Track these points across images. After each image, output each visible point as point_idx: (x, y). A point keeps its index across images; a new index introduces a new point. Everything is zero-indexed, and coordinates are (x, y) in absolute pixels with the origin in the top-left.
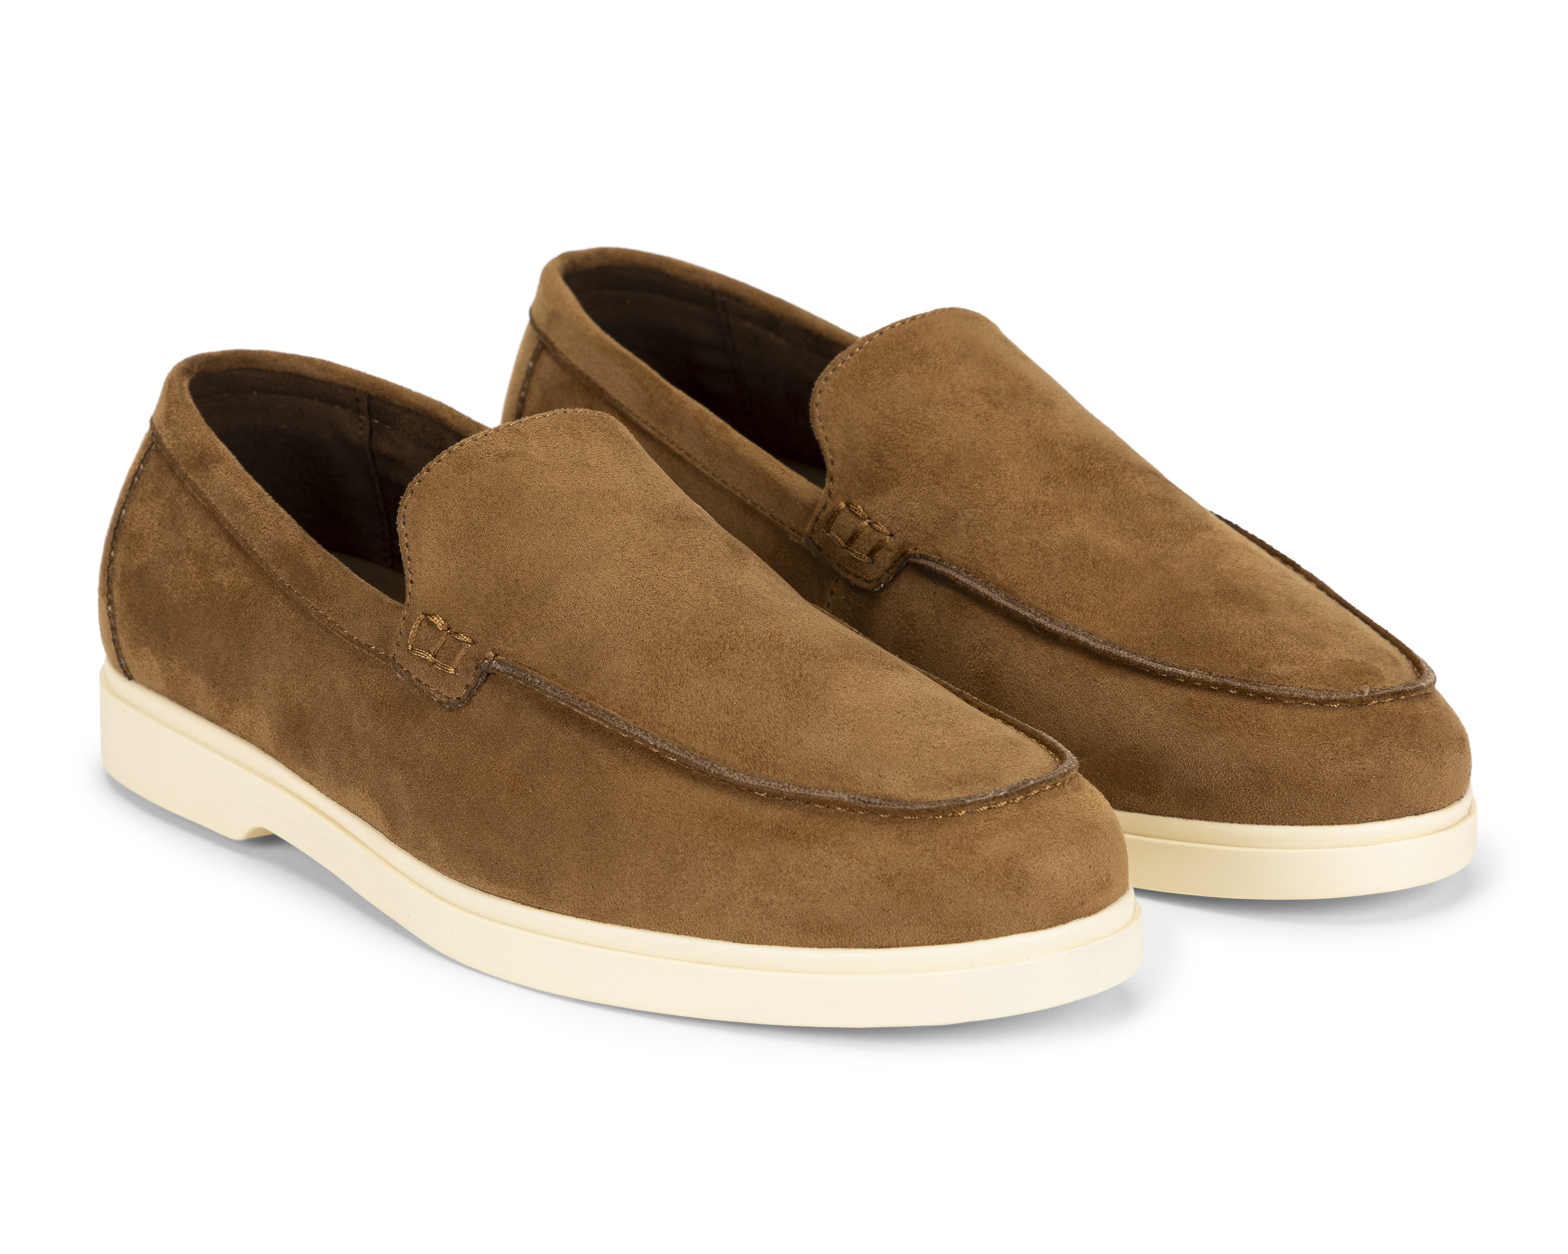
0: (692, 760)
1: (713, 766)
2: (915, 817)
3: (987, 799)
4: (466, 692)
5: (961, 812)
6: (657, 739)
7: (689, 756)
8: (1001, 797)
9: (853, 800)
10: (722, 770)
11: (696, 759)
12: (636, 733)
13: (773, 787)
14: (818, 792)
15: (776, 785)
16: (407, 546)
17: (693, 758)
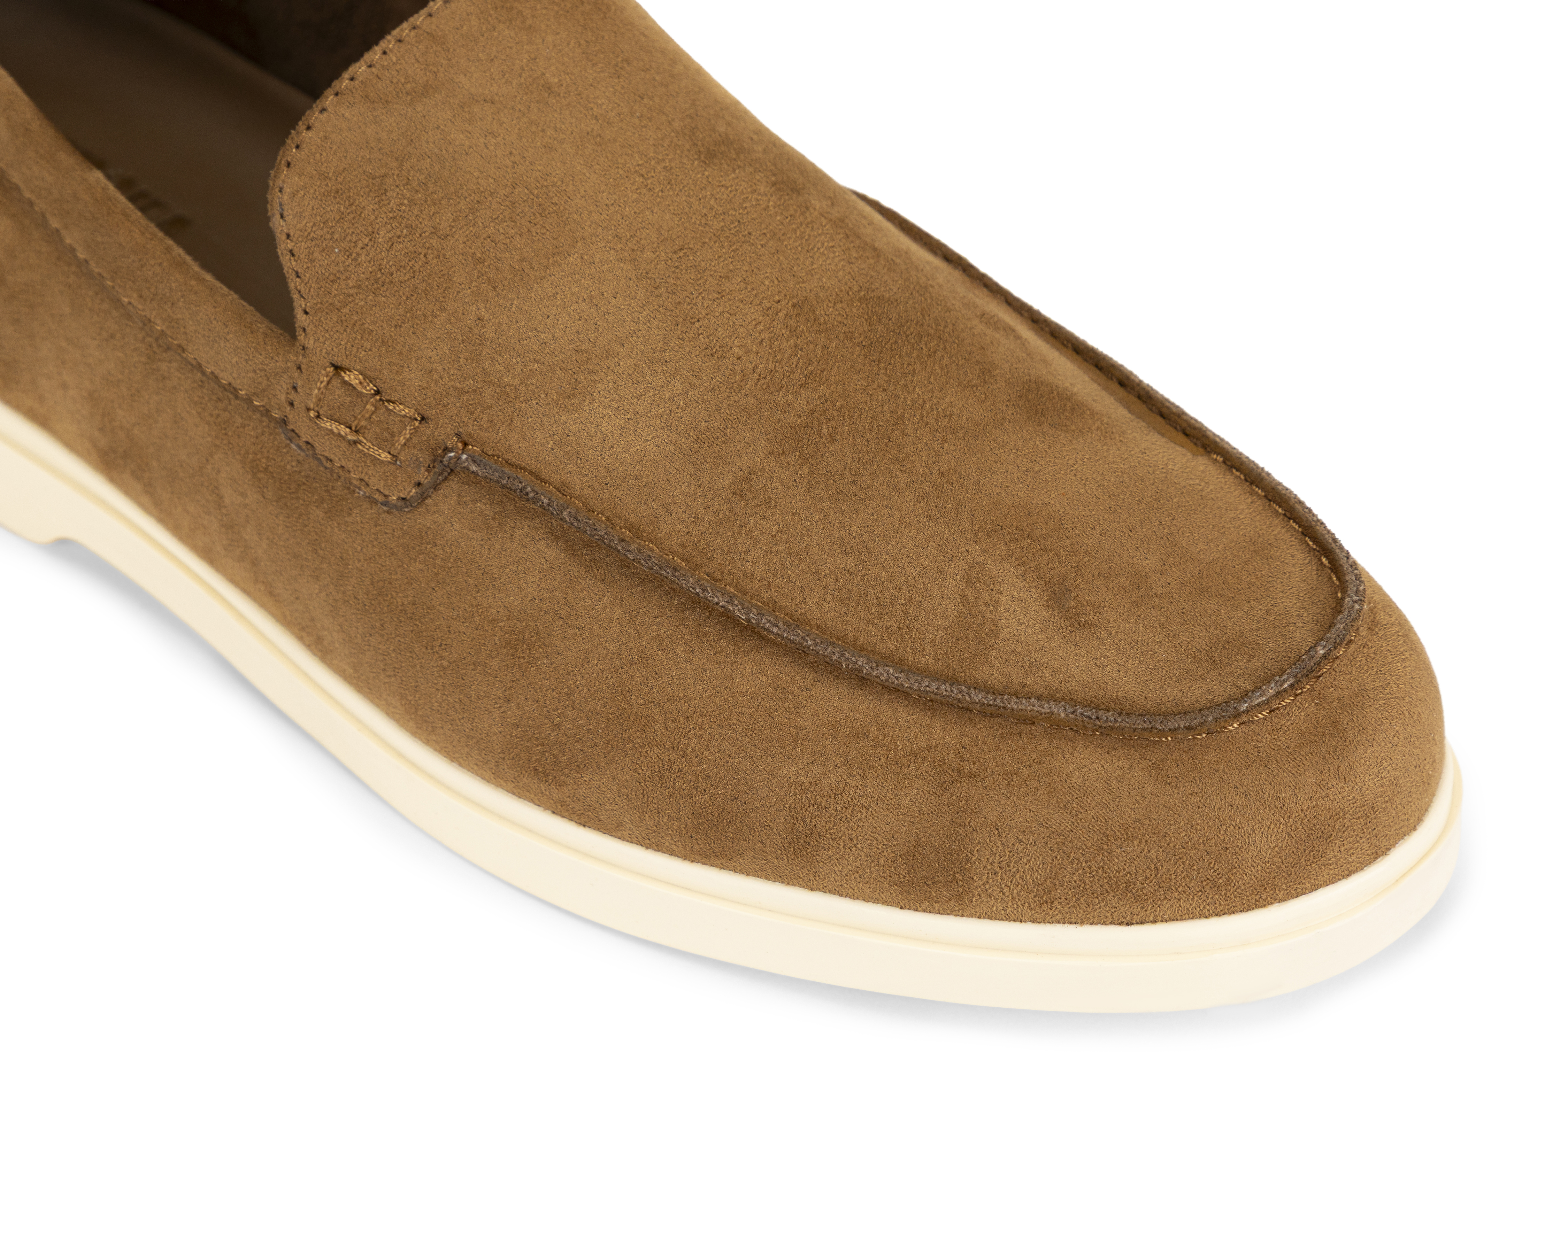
0: (809, 647)
1: (843, 655)
2: (1166, 738)
3: (1268, 700)
4: (417, 493)
5: (1232, 725)
6: (750, 611)
7: (803, 638)
8: (1285, 690)
9: (1073, 716)
10: (860, 663)
11: (816, 645)
12: (716, 600)
13: (945, 693)
14: (1016, 703)
15: (949, 689)
16: (293, 255)
17: (809, 643)
